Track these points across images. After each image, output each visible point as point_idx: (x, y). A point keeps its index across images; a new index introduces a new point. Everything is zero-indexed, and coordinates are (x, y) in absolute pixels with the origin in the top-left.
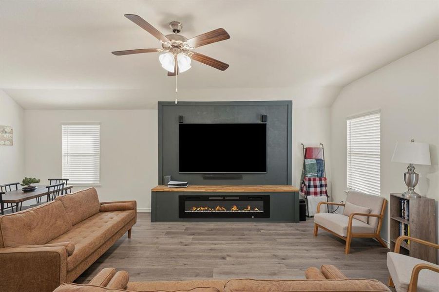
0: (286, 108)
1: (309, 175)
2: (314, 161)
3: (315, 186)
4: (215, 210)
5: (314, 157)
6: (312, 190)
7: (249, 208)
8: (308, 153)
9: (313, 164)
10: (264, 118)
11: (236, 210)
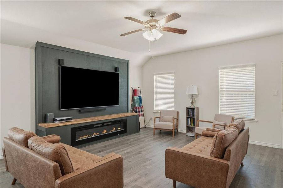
0: (127, 64)
1: (136, 106)
2: (138, 97)
3: (139, 112)
4: (92, 135)
5: (137, 95)
7: (114, 129)
8: (135, 92)
9: (138, 99)
10: (116, 69)
11: (106, 133)
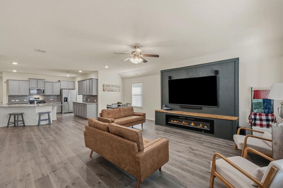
0: (234, 63)
1: (255, 111)
2: (261, 101)
3: (261, 120)
4: (182, 124)
5: (261, 97)
6: (258, 122)
7: (201, 125)
8: (256, 94)
9: (260, 103)
